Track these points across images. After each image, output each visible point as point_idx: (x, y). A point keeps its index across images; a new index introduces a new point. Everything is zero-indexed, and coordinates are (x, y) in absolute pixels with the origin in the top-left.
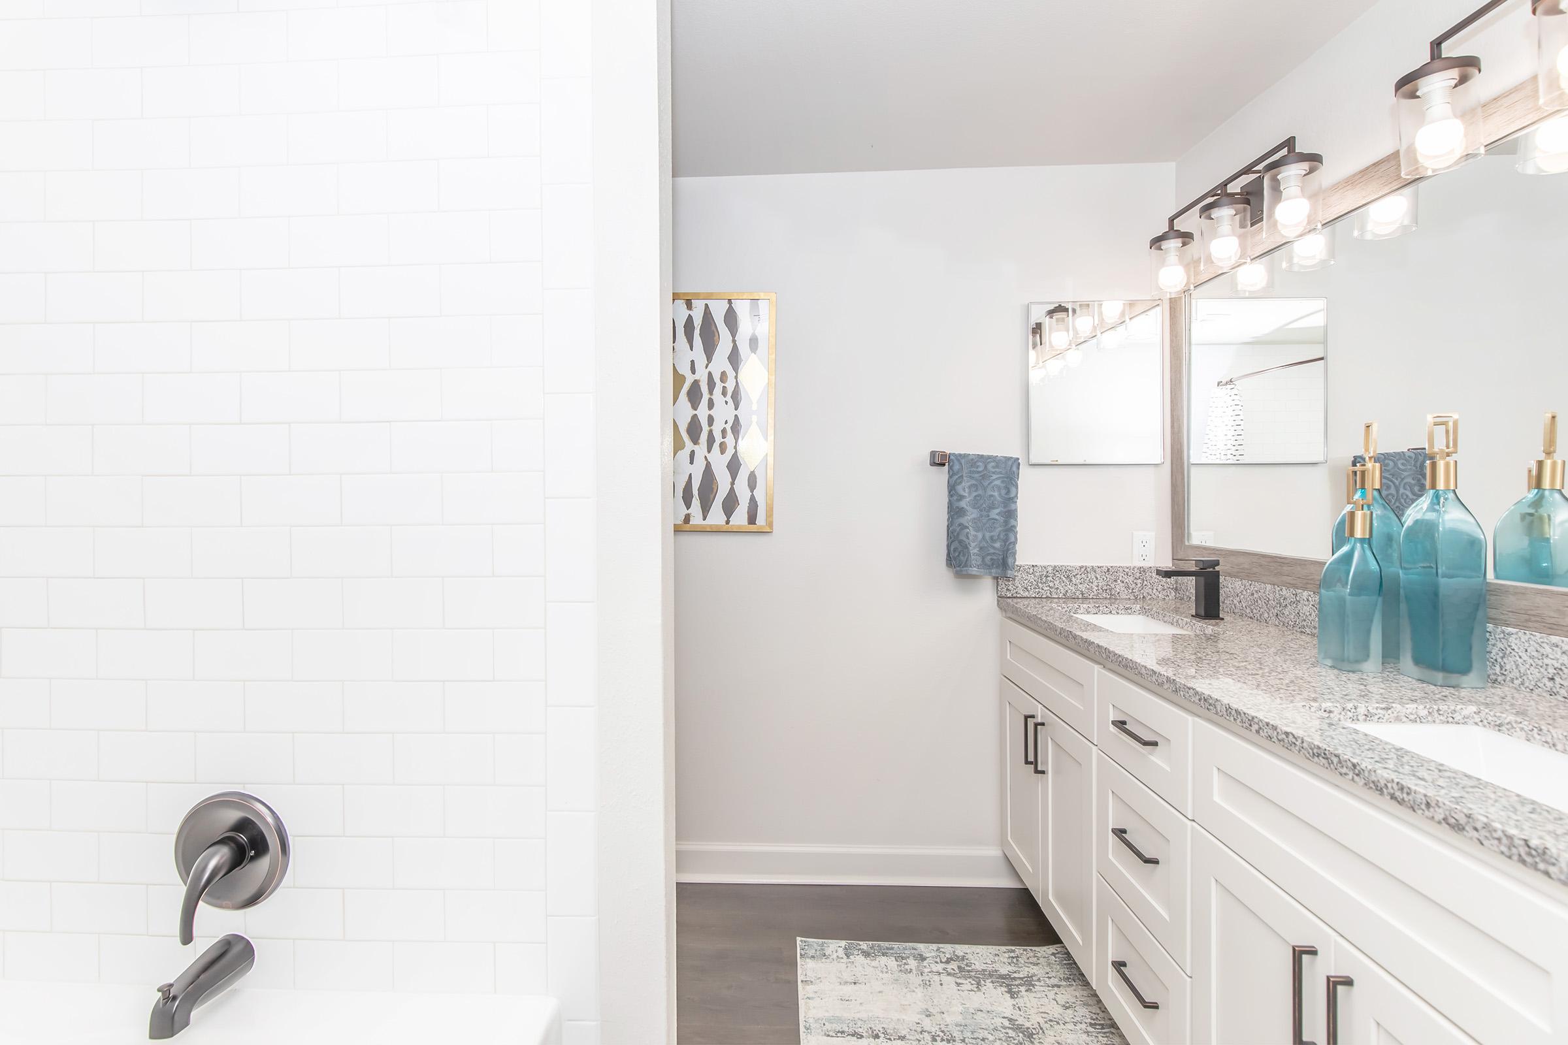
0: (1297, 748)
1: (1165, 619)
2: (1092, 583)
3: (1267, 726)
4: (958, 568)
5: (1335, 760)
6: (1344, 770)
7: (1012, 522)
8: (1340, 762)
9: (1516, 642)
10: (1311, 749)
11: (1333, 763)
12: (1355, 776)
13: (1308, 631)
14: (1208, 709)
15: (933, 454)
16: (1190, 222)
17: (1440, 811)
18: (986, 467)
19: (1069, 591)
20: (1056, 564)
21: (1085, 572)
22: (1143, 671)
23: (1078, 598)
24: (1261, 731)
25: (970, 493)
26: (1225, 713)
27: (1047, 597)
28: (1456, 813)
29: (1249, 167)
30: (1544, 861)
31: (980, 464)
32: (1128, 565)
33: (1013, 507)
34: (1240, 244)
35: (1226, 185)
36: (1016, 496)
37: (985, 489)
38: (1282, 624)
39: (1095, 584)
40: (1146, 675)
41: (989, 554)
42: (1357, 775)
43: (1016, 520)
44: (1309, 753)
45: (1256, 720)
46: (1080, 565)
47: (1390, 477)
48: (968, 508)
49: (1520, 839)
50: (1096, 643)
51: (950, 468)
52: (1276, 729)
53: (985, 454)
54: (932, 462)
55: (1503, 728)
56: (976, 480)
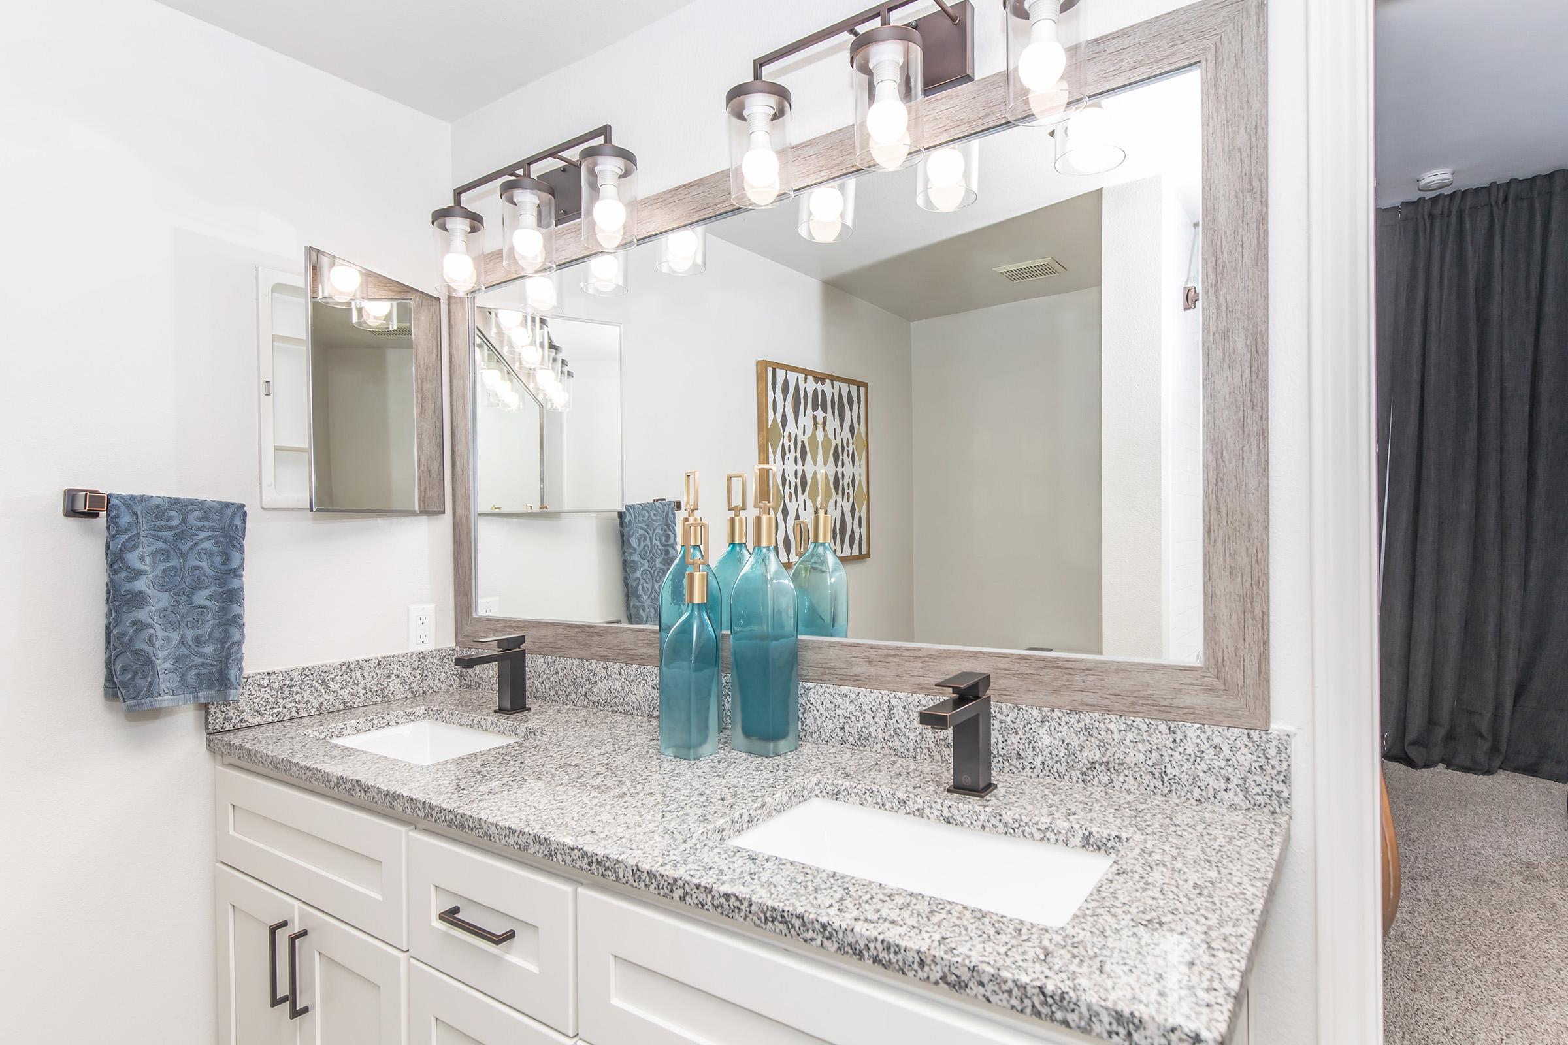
0: (742, 914)
1: (462, 721)
2: (357, 685)
3: (698, 889)
4: (133, 702)
5: (797, 923)
6: (810, 935)
7: (236, 609)
8: (804, 924)
9: (815, 696)
10: (762, 912)
11: (793, 926)
12: (825, 940)
13: (620, 709)
14: (602, 875)
15: (71, 496)
16: (486, 201)
17: (938, 968)
18: (184, 518)
19: (325, 703)
20: (305, 665)
21: (348, 670)
22: (493, 830)
23: (338, 711)
24: (688, 898)
25: (154, 565)
26: (630, 878)
27: (292, 718)
28: (956, 968)
29: (555, 151)
30: (1060, 1008)
31: (174, 514)
32: (404, 652)
33: (235, 584)
34: (544, 246)
35: (529, 164)
36: (242, 566)
37: (183, 556)
38: (591, 704)
39: (362, 685)
40: (497, 838)
41: (192, 668)
42: (828, 938)
43: (242, 605)
44: (759, 919)
45: (680, 883)
46: (341, 661)
47: (646, 527)
48: (152, 592)
49: (1034, 987)
50: (405, 795)
51: (112, 521)
52: (711, 892)
53: (182, 497)
54: (70, 508)
55: (840, 796)
56: (166, 542)
